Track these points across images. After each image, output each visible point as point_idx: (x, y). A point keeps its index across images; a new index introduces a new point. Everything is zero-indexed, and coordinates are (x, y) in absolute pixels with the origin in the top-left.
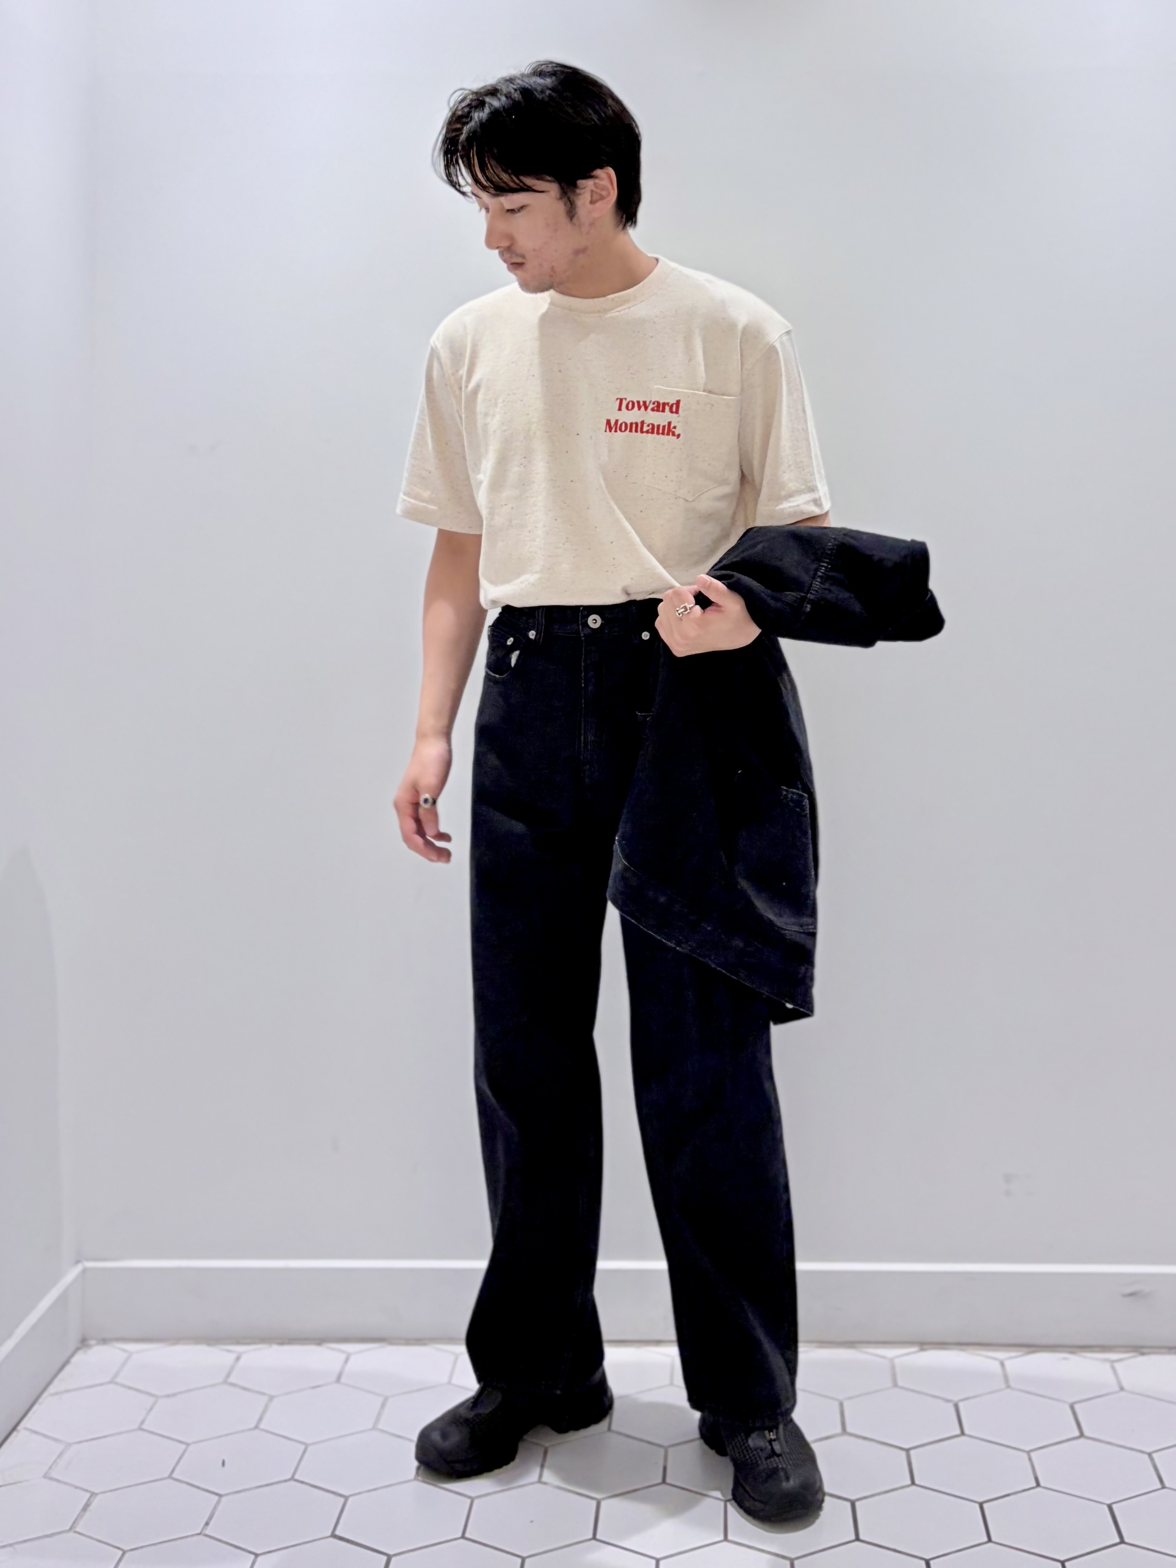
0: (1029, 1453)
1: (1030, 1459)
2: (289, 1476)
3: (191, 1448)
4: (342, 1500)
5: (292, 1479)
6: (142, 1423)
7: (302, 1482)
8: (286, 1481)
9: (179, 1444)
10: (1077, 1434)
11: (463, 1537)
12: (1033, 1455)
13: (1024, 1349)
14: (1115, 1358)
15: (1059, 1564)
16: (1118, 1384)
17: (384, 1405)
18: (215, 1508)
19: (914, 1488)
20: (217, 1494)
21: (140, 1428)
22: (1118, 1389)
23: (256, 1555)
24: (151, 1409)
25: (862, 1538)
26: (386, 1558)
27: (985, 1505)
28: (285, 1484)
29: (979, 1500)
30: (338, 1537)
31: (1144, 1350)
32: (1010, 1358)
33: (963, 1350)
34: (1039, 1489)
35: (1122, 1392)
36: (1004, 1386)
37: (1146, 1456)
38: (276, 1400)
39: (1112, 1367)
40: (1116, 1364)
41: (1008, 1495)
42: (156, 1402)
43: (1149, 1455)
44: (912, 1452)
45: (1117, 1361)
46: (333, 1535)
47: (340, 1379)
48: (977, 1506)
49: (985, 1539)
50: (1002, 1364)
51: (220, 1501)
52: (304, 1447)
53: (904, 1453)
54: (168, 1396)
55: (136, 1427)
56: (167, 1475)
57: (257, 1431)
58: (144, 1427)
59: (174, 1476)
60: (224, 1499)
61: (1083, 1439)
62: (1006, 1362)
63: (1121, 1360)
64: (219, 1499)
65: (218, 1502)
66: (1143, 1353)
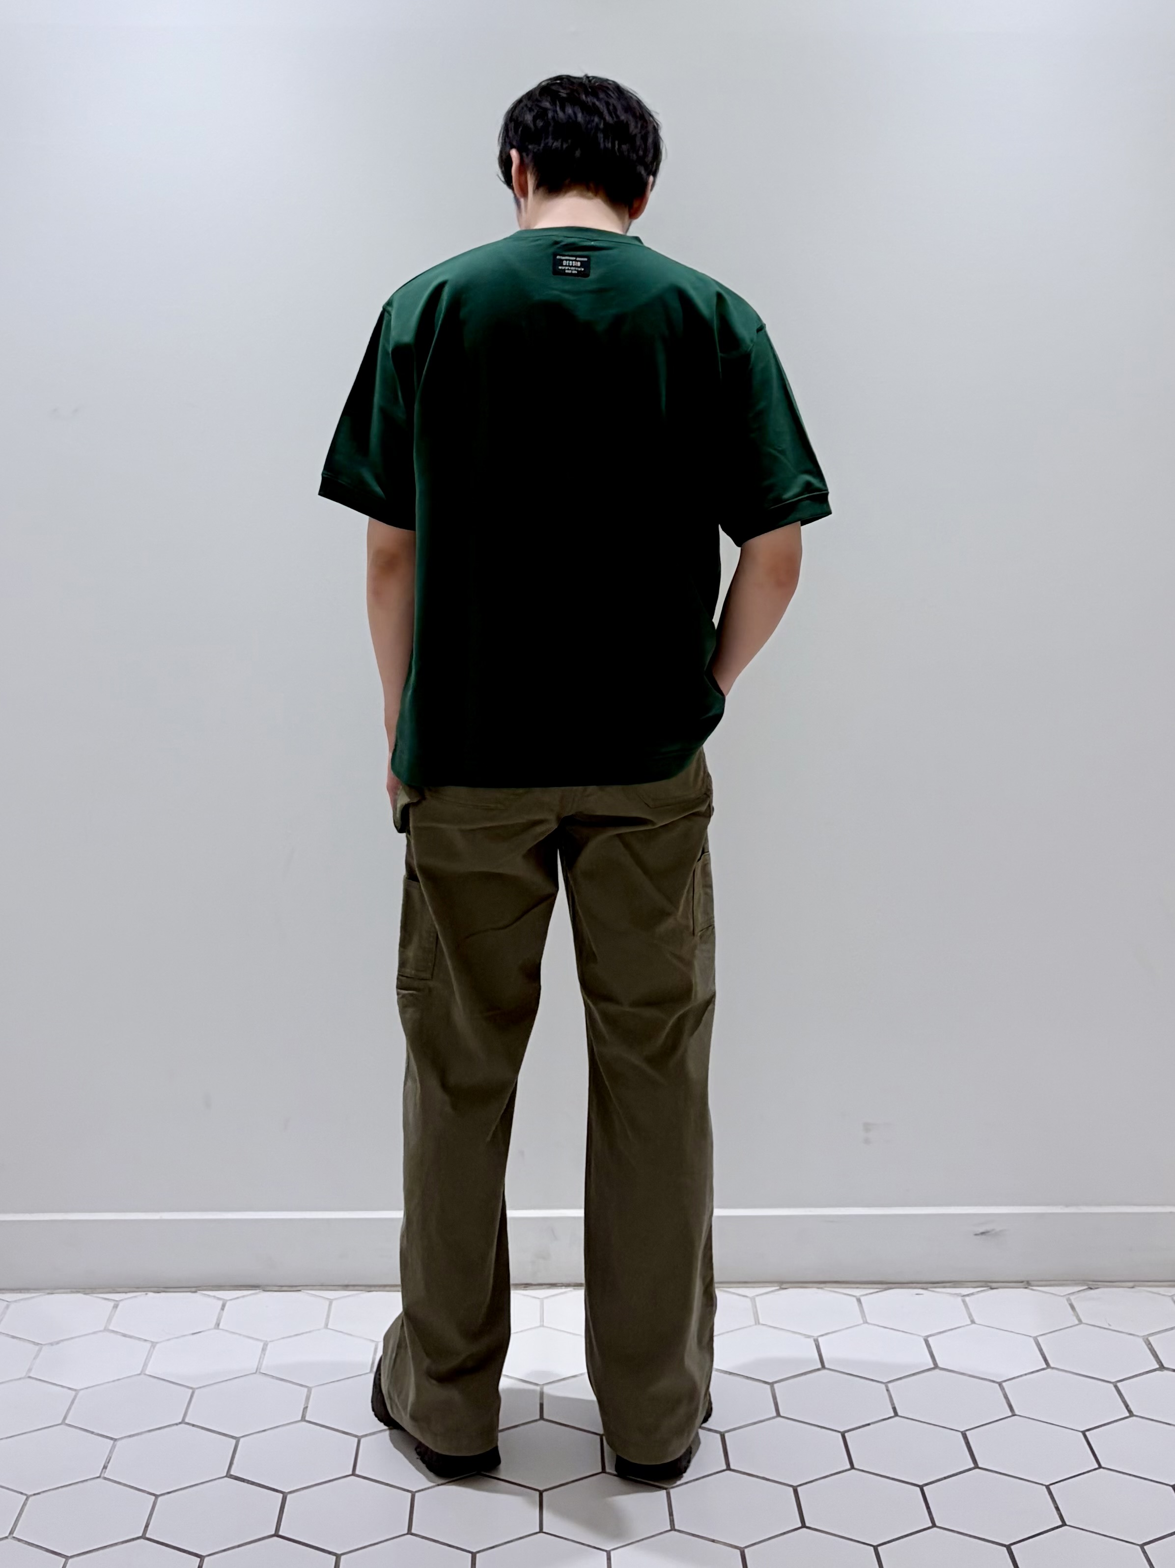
0: (886, 1384)
1: (888, 1390)
2: (180, 1421)
3: (81, 1393)
4: (234, 1441)
5: (183, 1422)
6: (30, 1370)
7: (193, 1425)
8: (177, 1424)
9: (70, 1391)
10: (932, 1366)
11: (354, 1474)
12: (890, 1385)
13: (879, 1286)
14: (966, 1293)
15: (918, 1489)
16: (969, 1317)
17: (264, 1349)
18: (111, 1452)
19: (779, 1419)
20: (111, 1439)
21: (28, 1375)
22: (969, 1322)
23: (157, 1496)
24: (35, 1358)
25: (732, 1467)
26: (281, 1496)
27: (846, 1435)
28: (175, 1427)
29: (842, 1430)
30: (234, 1477)
31: (994, 1285)
32: (866, 1295)
33: (821, 1288)
34: (897, 1418)
35: (974, 1325)
36: (862, 1322)
37: (997, 1385)
38: (158, 1346)
39: (964, 1301)
40: (967, 1299)
41: (869, 1425)
42: (40, 1350)
43: (1000, 1384)
44: (776, 1386)
45: (968, 1295)
46: (228, 1475)
47: (218, 1325)
48: (840, 1435)
49: (849, 1466)
50: (859, 1301)
51: (115, 1445)
52: (191, 1391)
53: (768, 1387)
54: (52, 1344)
55: (23, 1375)
56: (60, 1422)
57: (142, 1376)
58: (31, 1375)
59: (67, 1422)
60: (119, 1443)
61: (937, 1371)
62: (862, 1299)
63: (972, 1294)
64: (114, 1443)
65: (113, 1447)
66: (993, 1287)
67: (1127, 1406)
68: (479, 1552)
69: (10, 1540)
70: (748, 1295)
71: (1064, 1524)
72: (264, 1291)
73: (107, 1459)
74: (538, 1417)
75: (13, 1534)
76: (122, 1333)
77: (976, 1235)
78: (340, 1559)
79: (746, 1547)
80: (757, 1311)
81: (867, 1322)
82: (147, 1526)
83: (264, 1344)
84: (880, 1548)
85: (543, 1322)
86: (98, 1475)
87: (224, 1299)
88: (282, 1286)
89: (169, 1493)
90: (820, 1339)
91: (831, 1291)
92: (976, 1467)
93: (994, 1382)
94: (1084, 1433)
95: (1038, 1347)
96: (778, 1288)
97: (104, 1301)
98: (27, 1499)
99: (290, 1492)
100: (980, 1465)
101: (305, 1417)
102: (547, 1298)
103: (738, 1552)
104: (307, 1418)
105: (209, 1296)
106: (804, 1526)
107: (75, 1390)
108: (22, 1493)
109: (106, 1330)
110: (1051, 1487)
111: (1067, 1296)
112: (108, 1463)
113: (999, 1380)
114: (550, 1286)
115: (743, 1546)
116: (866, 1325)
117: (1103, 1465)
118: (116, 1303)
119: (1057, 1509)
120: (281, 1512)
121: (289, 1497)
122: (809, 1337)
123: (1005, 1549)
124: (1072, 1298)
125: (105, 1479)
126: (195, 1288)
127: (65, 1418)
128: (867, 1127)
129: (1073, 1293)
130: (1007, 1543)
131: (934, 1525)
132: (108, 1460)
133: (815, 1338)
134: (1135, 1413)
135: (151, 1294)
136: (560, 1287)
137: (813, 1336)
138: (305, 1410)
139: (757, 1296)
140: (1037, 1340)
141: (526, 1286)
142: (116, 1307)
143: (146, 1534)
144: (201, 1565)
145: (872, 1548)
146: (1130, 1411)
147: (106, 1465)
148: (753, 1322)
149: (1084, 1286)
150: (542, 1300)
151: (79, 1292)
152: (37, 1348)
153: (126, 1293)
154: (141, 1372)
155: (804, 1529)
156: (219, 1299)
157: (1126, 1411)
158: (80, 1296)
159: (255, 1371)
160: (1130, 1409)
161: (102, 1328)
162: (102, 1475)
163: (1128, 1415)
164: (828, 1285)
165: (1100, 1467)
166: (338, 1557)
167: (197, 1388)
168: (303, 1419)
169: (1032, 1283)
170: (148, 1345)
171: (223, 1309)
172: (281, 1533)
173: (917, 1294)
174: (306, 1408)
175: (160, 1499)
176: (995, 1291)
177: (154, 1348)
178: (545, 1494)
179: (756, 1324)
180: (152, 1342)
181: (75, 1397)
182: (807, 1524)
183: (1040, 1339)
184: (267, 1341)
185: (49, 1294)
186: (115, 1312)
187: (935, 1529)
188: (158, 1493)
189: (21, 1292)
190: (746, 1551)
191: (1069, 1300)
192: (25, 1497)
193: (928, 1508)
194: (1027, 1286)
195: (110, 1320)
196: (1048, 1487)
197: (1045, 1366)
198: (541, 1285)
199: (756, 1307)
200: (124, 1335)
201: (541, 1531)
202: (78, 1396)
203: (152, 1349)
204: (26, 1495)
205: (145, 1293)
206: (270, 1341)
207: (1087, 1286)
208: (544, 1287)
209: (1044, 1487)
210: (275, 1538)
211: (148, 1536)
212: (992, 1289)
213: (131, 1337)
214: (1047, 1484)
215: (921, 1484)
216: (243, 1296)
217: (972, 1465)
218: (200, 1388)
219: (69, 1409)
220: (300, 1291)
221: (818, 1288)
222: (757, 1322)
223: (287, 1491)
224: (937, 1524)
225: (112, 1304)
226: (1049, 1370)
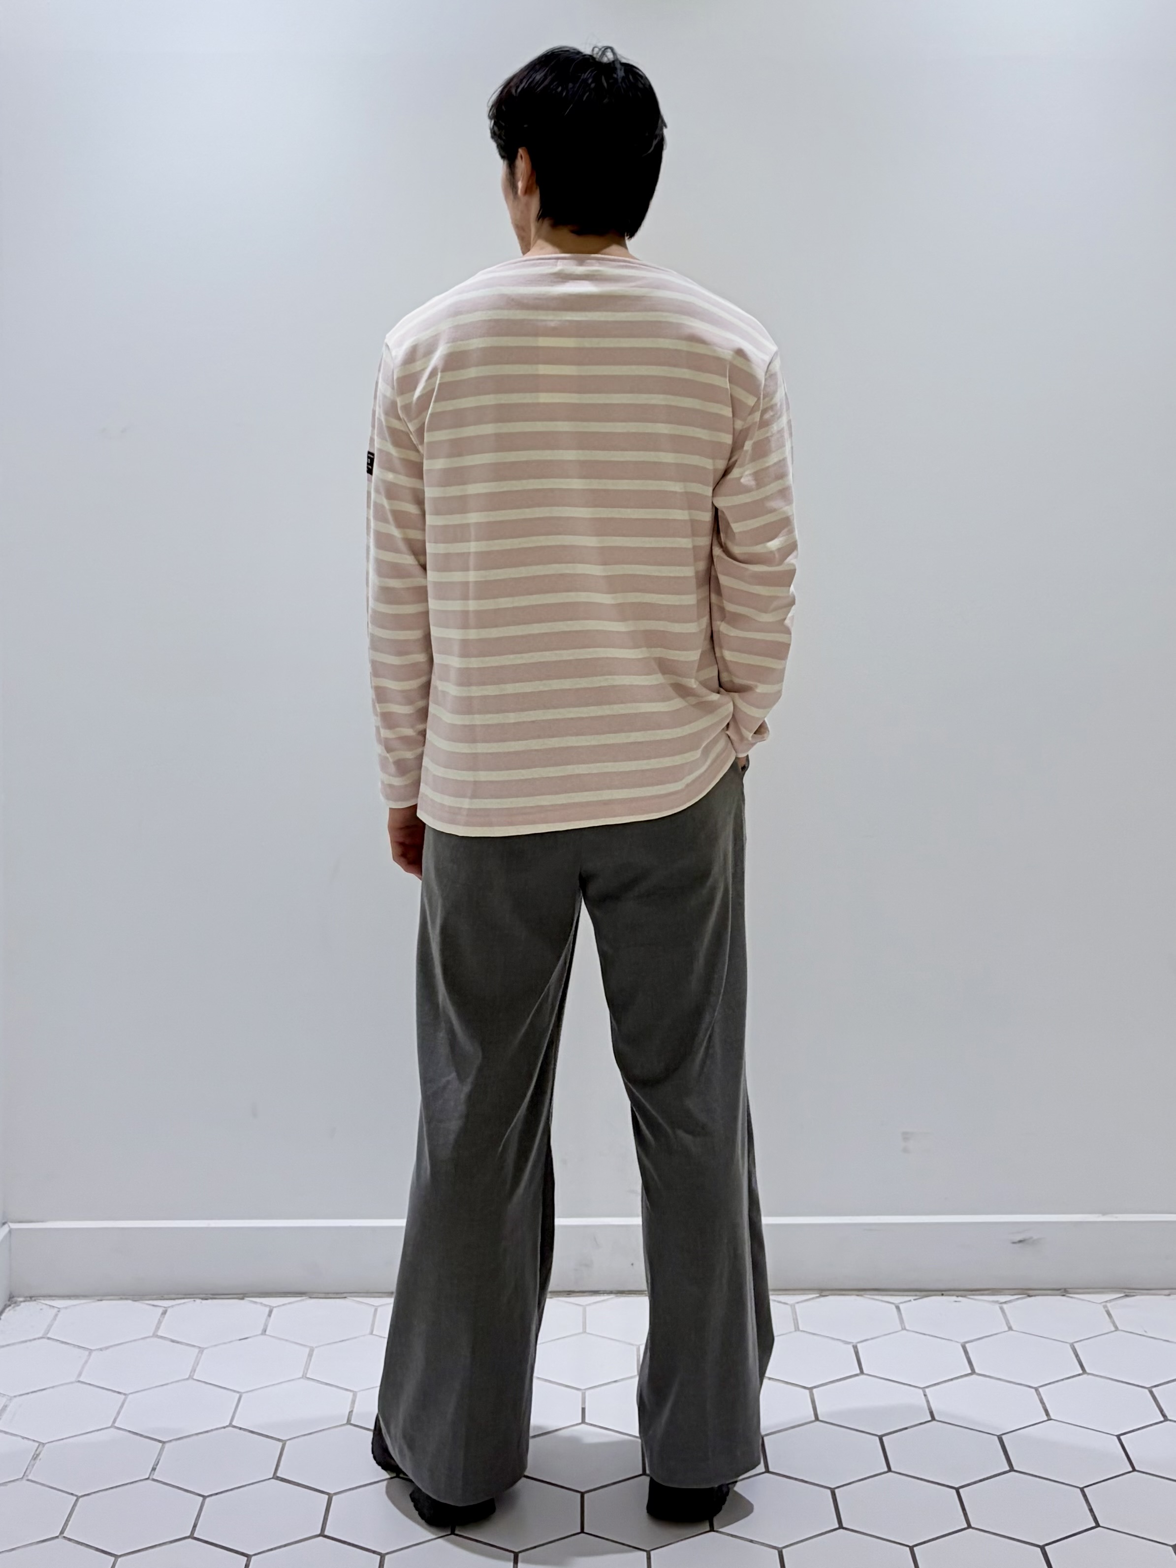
0: (923, 1389)
1: (925, 1395)
2: (228, 1424)
3: (130, 1396)
4: (280, 1444)
5: (231, 1425)
6: (80, 1375)
7: (241, 1429)
9: (119, 1395)
10: (969, 1371)
12: (927, 1390)
13: (918, 1293)
14: (1004, 1300)
15: (954, 1491)
16: (1007, 1324)
17: (310, 1355)
18: (160, 1454)
19: (817, 1423)
20: (160, 1441)
21: (77, 1380)
22: (1006, 1329)
23: (204, 1497)
24: (86, 1362)
25: (771, 1470)
26: (327, 1497)
27: (884, 1438)
28: (223, 1430)
29: (880, 1434)
30: (279, 1479)
31: (1031, 1292)
32: (905, 1302)
33: (861, 1295)
34: (934, 1422)
35: (1011, 1332)
36: (900, 1329)
37: (1033, 1390)
38: (205, 1351)
39: (1002, 1309)
40: (1005, 1306)
41: (906, 1428)
42: (90, 1354)
43: (1036, 1389)
44: (815, 1391)
45: (1005, 1303)
46: (275, 1477)
47: (265, 1331)
48: (877, 1439)
49: (886, 1469)
50: (898, 1308)
51: (164, 1448)
52: (238, 1395)
53: (807, 1392)
54: (101, 1349)
55: (73, 1379)
56: (110, 1425)
57: (191, 1381)
58: (81, 1379)
59: (116, 1425)
60: (167, 1445)
61: (974, 1376)
62: (901, 1306)
63: (1010, 1301)
64: (163, 1445)
65: (162, 1449)
66: (1030, 1295)
67: (1162, 1411)
68: (520, 1552)
69: (60, 1541)
70: (789, 1302)
71: (1098, 1525)
72: (310, 1298)
73: (156, 1460)
74: (580, 1421)
75: (63, 1533)
76: (171, 1339)
77: (1014, 1243)
78: (384, 1559)
79: (784, 1547)
80: (797, 1319)
81: (904, 1329)
82: (195, 1526)
83: (310, 1351)
84: (915, 1549)
85: (586, 1328)
86: (147, 1477)
87: (270, 1306)
88: (328, 1293)
89: (217, 1494)
90: (859, 1346)
91: (869, 1298)
92: (1012, 1469)
93: (1030, 1387)
94: (1118, 1437)
95: (1074, 1353)
96: (818, 1295)
97: (152, 1307)
98: (77, 1500)
99: (336, 1494)
100: (1016, 1468)
101: (350, 1421)
102: (589, 1305)
103: (776, 1552)
104: (352, 1422)
105: (255, 1303)
106: (841, 1527)
107: (125, 1394)
108: (72, 1494)
109: (155, 1335)
110: (1085, 1489)
111: (1104, 1304)
112: (157, 1465)
113: (1036, 1386)
114: (591, 1293)
115: (780, 1546)
116: (904, 1332)
117: (1137, 1468)
118: (164, 1309)
119: (1091, 1510)
120: (327, 1512)
121: (334, 1498)
122: (849, 1343)
123: (1039, 1550)
124: (1108, 1305)
125: (154, 1480)
126: (242, 1296)
127: (114, 1422)
128: (906, 1136)
129: (1110, 1301)
130: (1041, 1544)
131: (969, 1526)
132: (156, 1463)
133: (854, 1344)
134: (1169, 1418)
135: (198, 1301)
136: (602, 1295)
137: (852, 1343)
138: (351, 1414)
139: (798, 1303)
140: (1074, 1346)
141: (570, 1293)
142: (164, 1313)
143: (194, 1534)
144: (248, 1563)
145: (908, 1548)
146: (1164, 1416)
147: (155, 1467)
148: (793, 1330)
149: (1121, 1293)
150: (584, 1307)
151: (126, 1299)
152: (87, 1353)
153: (174, 1299)
154: (190, 1376)
155: (841, 1530)
156: (266, 1306)
157: (1160, 1415)
158: (130, 1302)
159: (300, 1375)
160: (1165, 1413)
161: (151, 1334)
162: (151, 1478)
163: (1162, 1419)
164: (868, 1293)
165: (1134, 1470)
166: (382, 1556)
167: (244, 1393)
168: (349, 1422)
169: (1069, 1290)
170: (197, 1350)
171: (270, 1315)
172: (326, 1533)
173: (956, 1301)
174: (351, 1412)
175: (208, 1500)
176: (1033, 1298)
177: (202, 1353)
178: (586, 1496)
179: (796, 1331)
180: (200, 1347)
181: (124, 1401)
182: (845, 1525)
183: (1076, 1345)
184: (313, 1347)
185: (98, 1300)
186: (164, 1317)
187: (970, 1530)
188: (206, 1494)
189: (70, 1299)
190: (784, 1551)
191: (1105, 1307)
192: (75, 1498)
193: (964, 1509)
194: (1064, 1294)
195: (158, 1328)
196: (1082, 1490)
197: (1081, 1372)
198: (583, 1293)
199: (796, 1314)
200: (173, 1341)
201: (582, 1531)
202: (128, 1400)
203: (200, 1355)
204: (76, 1496)
205: (192, 1300)
206: (316, 1347)
207: (1125, 1292)
208: (585, 1294)
209: (1079, 1490)
210: (321, 1538)
211: (196, 1535)
212: (1029, 1296)
213: (178, 1342)
214: (1081, 1486)
215: (957, 1486)
216: (289, 1303)
217: (1007, 1468)
218: (247, 1392)
219: (118, 1413)
220: (345, 1297)
221: (858, 1295)
222: (797, 1329)
223: (332, 1492)
224: (973, 1525)
225: (161, 1310)
226: (1085, 1376)
